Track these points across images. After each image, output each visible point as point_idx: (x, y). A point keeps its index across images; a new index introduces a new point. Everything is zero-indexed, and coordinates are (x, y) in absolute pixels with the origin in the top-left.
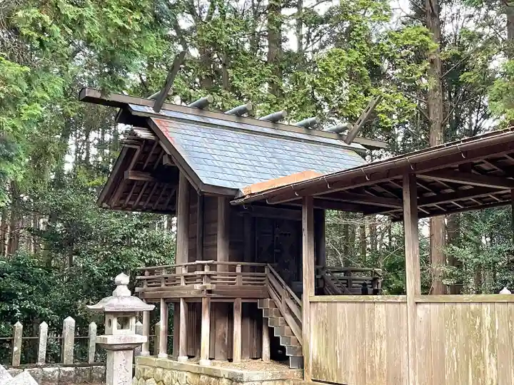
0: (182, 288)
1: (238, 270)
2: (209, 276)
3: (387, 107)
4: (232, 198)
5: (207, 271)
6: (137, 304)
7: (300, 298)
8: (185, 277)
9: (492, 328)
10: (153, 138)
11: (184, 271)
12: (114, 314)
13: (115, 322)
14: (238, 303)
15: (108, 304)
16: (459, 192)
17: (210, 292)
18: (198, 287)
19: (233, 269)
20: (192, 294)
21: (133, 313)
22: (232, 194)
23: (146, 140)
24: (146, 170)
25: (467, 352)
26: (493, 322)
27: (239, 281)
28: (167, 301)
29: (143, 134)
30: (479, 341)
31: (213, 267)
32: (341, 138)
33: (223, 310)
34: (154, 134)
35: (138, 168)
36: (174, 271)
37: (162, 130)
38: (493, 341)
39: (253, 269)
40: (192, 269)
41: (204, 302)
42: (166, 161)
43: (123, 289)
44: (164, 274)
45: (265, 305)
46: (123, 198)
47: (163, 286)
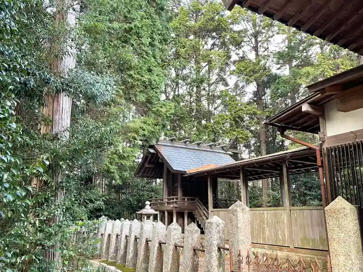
0: (166, 207)
1: (186, 200)
2: (176, 202)
3: (242, 136)
4: (184, 174)
5: (175, 200)
6: (153, 211)
7: (208, 210)
8: (167, 202)
9: (267, 219)
10: (155, 152)
11: (167, 200)
12: (145, 214)
13: (146, 217)
14: (186, 212)
15: (144, 211)
16: (257, 173)
17: (176, 208)
18: (172, 206)
19: (184, 199)
20: (170, 209)
21: (151, 215)
22: (184, 173)
23: (153, 153)
24: (152, 163)
25: (260, 226)
26: (267, 216)
27: (186, 204)
28: (160, 211)
29: (152, 151)
30: (263, 222)
31: (177, 199)
32: (223, 149)
33: (180, 215)
34: (156, 151)
35: (149, 162)
36: (163, 200)
37: (159, 150)
38: (267, 222)
39: (192, 200)
40: (169, 199)
41: (174, 211)
42: (160, 161)
43: (148, 207)
44: (159, 201)
45: (196, 213)
46: (144, 173)
47: (159, 206)
